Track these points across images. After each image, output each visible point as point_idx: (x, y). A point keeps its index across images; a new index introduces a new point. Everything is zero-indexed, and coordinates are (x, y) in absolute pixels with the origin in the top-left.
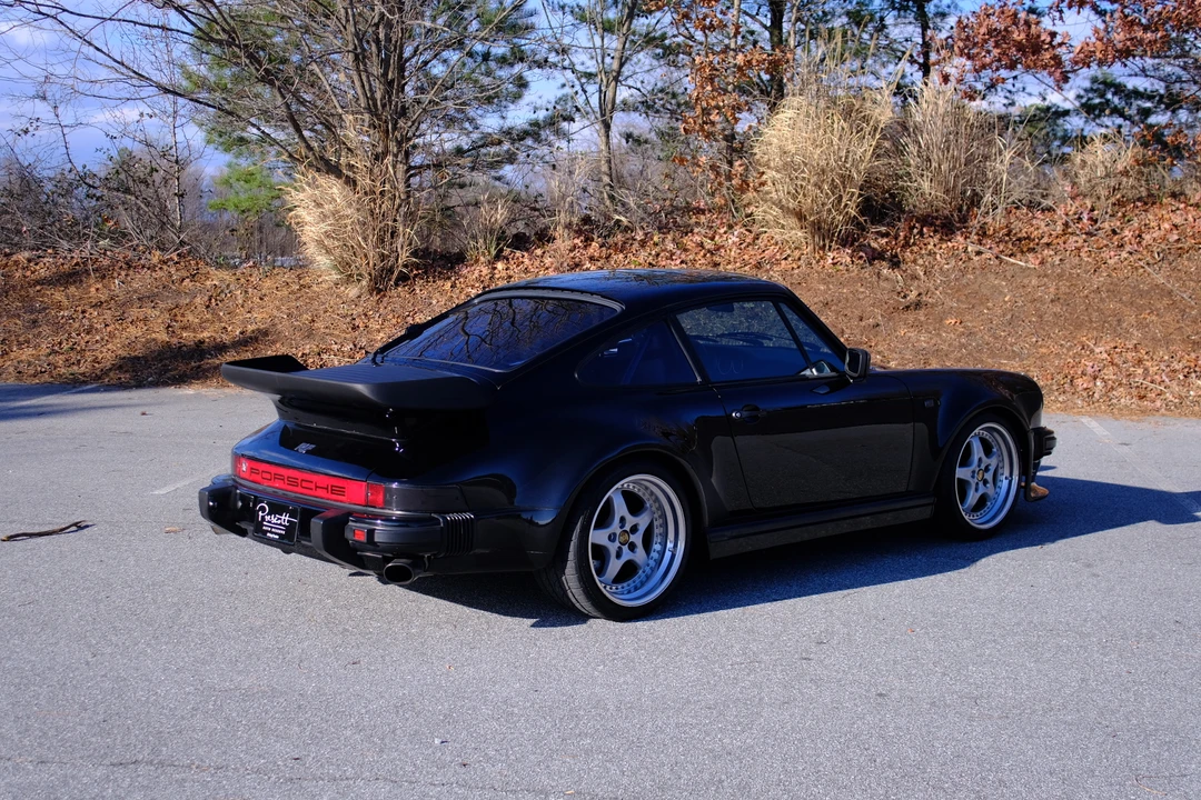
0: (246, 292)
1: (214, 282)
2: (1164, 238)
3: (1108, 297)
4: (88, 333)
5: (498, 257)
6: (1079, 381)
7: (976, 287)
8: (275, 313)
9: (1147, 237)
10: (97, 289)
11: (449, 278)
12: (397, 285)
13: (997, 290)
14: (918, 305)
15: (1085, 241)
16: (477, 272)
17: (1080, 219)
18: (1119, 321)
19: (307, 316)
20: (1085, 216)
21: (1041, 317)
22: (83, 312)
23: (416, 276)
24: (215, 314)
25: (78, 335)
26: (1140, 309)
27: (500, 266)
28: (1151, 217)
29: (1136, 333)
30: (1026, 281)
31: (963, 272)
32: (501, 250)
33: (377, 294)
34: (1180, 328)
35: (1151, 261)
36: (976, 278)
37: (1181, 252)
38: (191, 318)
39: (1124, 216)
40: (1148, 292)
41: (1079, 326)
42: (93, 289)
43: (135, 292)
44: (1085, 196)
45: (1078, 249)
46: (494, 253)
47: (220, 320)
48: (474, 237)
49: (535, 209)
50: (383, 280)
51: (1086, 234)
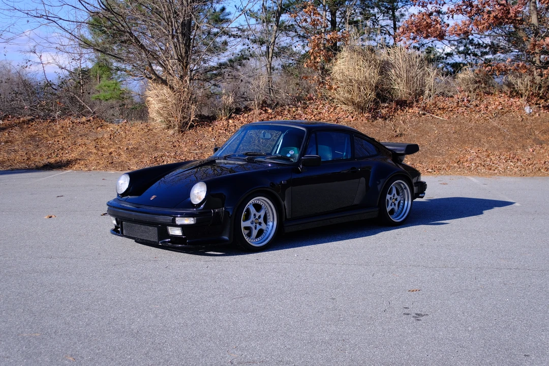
0: (125, 133)
1: (111, 129)
2: (496, 108)
3: (475, 131)
4: (62, 150)
5: (230, 117)
6: (466, 164)
7: (423, 127)
8: (140, 140)
9: (490, 108)
10: (61, 132)
11: (210, 126)
12: (189, 129)
13: (431, 128)
14: (401, 135)
15: (466, 109)
16: (221, 123)
17: (463, 100)
18: (480, 140)
19: (153, 142)
20: (465, 99)
21: (449, 139)
22: (58, 141)
23: (197, 125)
24: (114, 142)
25: (58, 151)
26: (488, 136)
27: (231, 121)
28: (491, 100)
29: (486, 145)
30: (443, 125)
31: (419, 122)
32: (231, 115)
33: (182, 133)
34: (503, 143)
35: (492, 117)
36: (423, 124)
37: (503, 113)
38: (104, 143)
39: (481, 99)
40: (491, 129)
41: (464, 142)
42: (59, 132)
43: (78, 133)
44: (465, 91)
45: (463, 112)
46: (228, 116)
47: (116, 144)
48: (220, 110)
49: (243, 98)
50: (184, 127)
51: (466, 106)
